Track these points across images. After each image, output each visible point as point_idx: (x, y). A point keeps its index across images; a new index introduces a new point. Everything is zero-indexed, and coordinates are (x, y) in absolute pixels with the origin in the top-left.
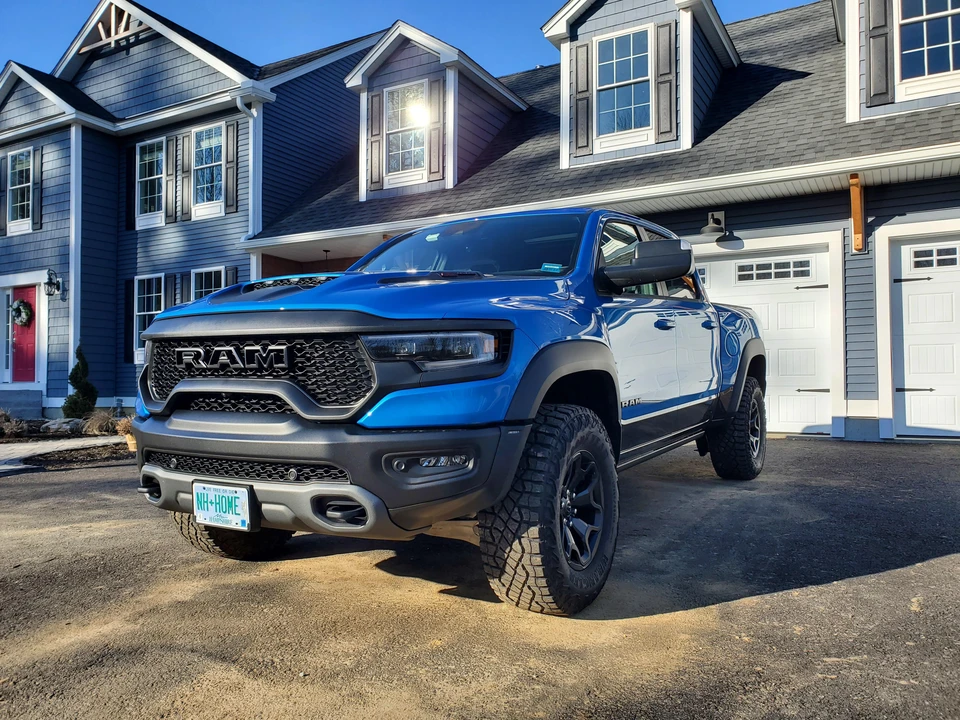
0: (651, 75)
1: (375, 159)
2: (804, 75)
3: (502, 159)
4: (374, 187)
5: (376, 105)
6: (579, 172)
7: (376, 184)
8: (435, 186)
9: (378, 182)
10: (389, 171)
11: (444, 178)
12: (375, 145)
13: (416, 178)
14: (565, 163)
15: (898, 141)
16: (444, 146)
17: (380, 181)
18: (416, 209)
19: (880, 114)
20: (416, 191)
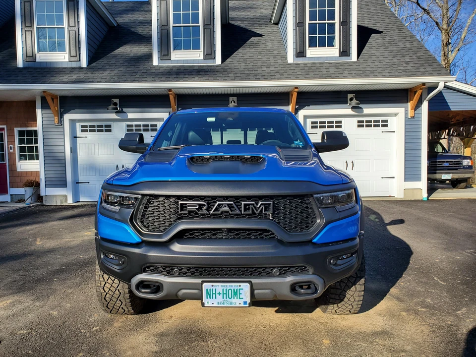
0: (201, 23)
1: (29, 42)
2: (261, 36)
3: (113, 53)
4: (28, 59)
5: (27, 7)
6: (165, 68)
7: (30, 58)
8: (74, 65)
9: (32, 57)
10: (39, 51)
11: (80, 61)
12: (28, 34)
13: (61, 58)
14: (155, 61)
15: (311, 75)
16: (79, 41)
17: (33, 56)
18: (66, 78)
19: (301, 61)
20: (60, 66)
